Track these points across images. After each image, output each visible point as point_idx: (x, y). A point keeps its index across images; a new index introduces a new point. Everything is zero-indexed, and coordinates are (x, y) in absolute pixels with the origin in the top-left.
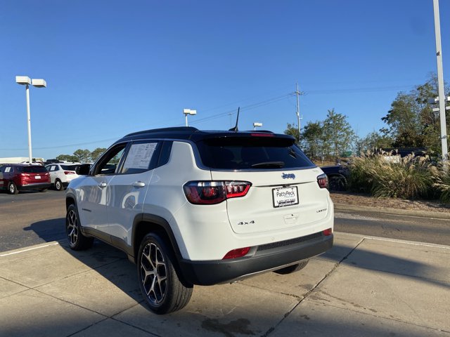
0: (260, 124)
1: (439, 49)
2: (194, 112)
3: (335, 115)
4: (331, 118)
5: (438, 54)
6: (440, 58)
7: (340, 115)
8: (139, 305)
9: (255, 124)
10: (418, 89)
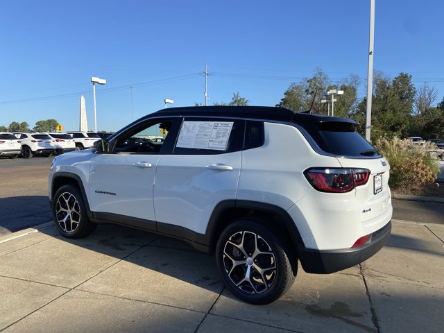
0: (171, 101)
1: (372, 49)
2: (103, 81)
3: (239, 99)
4: (236, 102)
5: (370, 53)
6: (371, 57)
7: (243, 99)
8: (223, 297)
9: (167, 101)
10: (308, 81)
